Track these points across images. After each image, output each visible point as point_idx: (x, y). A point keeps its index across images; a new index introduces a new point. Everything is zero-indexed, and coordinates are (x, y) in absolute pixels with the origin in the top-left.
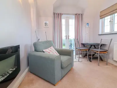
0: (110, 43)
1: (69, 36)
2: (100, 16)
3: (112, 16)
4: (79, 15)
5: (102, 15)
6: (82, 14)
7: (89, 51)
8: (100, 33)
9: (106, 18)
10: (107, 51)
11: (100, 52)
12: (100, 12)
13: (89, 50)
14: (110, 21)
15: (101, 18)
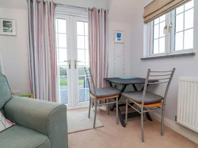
0: (170, 79)
1: (76, 61)
2: (145, 17)
3: (169, 13)
4: (99, 11)
5: (147, 14)
6: (105, 12)
7: (119, 98)
8: (145, 56)
9: (156, 21)
10: (162, 101)
11: (145, 104)
12: (143, 8)
13: (120, 96)
14: (166, 28)
15: (146, 22)
